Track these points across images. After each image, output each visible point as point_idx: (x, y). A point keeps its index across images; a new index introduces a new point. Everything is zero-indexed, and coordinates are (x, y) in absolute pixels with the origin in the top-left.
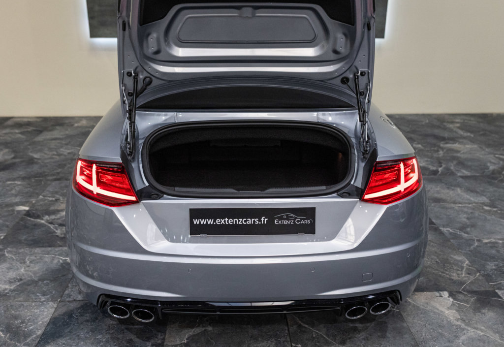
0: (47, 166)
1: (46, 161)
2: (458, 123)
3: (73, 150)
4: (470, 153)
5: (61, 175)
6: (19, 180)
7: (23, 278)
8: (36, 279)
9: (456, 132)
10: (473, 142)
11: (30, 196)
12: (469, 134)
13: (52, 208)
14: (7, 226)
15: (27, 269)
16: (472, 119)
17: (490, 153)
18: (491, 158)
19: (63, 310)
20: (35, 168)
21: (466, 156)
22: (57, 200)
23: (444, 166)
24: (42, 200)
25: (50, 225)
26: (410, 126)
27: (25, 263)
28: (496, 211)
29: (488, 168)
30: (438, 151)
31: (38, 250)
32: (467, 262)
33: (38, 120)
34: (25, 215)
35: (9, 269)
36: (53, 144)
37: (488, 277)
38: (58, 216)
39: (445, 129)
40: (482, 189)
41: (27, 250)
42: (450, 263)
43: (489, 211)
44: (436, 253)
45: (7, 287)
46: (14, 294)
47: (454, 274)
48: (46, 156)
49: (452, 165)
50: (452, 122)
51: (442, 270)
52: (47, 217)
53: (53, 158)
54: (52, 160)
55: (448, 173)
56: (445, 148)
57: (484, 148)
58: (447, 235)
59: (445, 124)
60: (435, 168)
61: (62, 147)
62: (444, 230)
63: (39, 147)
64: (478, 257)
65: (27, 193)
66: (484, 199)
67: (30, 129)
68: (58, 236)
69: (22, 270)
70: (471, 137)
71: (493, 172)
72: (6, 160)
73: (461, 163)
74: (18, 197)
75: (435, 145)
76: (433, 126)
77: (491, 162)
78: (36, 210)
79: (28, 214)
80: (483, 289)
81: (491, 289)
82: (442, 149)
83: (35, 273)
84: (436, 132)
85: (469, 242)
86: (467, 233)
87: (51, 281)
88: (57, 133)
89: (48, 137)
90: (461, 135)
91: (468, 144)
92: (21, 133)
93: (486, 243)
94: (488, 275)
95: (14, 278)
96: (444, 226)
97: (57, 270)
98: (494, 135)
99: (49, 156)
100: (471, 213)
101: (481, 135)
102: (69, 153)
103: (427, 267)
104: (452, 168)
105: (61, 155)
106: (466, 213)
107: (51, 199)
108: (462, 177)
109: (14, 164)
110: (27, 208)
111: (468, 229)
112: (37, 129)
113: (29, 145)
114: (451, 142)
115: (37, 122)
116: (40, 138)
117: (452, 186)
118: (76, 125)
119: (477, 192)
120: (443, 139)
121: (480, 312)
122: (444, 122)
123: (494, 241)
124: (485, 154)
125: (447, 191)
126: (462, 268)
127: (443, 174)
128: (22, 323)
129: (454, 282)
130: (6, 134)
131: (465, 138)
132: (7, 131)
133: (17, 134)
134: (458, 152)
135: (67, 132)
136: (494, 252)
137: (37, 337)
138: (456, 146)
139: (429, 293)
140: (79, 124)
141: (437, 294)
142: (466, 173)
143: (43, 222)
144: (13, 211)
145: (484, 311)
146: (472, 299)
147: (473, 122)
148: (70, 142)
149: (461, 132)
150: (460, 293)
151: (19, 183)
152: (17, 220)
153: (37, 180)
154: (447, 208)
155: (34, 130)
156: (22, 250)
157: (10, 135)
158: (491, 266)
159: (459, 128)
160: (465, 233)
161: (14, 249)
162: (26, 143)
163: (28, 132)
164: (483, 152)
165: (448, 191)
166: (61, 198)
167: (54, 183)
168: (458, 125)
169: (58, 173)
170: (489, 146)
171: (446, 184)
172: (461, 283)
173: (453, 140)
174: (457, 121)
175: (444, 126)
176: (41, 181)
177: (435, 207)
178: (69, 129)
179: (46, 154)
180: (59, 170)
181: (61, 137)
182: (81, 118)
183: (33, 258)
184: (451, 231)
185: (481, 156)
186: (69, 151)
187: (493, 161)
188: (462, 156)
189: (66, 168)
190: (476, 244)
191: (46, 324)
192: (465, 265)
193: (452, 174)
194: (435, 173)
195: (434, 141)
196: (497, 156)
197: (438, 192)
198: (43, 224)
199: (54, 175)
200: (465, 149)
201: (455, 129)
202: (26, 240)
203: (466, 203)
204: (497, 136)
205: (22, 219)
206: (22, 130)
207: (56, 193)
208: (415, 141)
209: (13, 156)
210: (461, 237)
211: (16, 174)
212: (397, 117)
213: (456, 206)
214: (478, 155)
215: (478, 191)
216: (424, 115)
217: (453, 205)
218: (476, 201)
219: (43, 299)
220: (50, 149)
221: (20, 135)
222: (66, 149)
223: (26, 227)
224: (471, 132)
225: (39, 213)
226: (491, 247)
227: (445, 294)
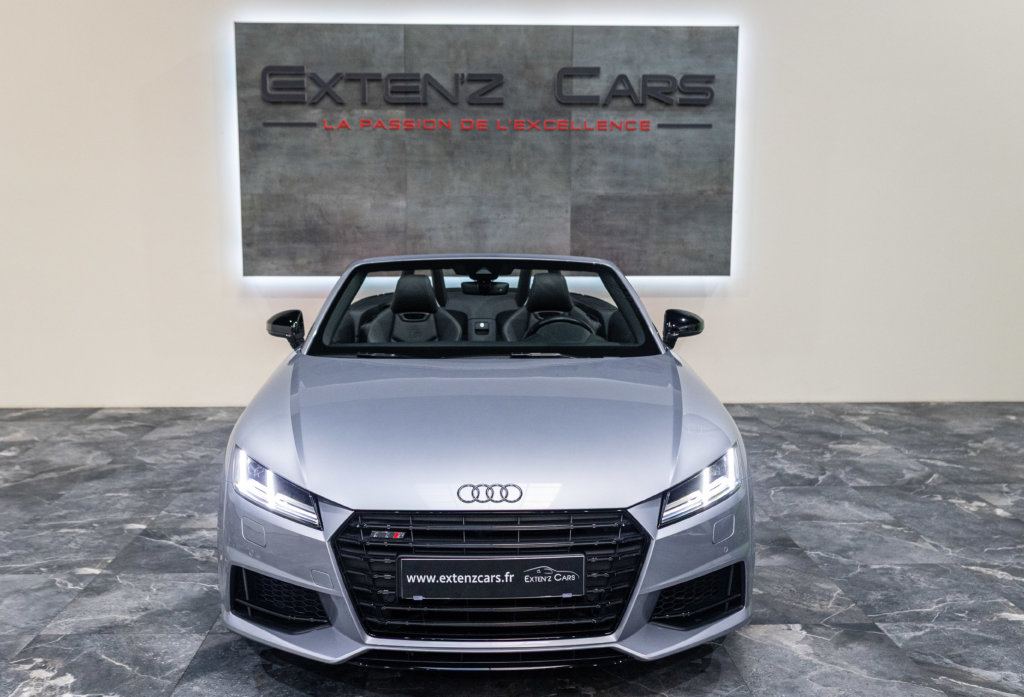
0: (168, 474)
1: (166, 467)
2: (865, 415)
3: (209, 453)
4: (877, 457)
5: (192, 485)
6: (126, 492)
7: (149, 607)
8: (170, 609)
9: (859, 428)
10: (886, 442)
11: (146, 512)
12: (881, 431)
13: (183, 526)
14: (116, 548)
15: (154, 597)
16: (892, 410)
17: (910, 457)
18: (912, 463)
19: (214, 642)
20: (149, 476)
21: (868, 461)
22: (189, 517)
23: (828, 473)
24: (165, 516)
25: (182, 547)
26: (782, 420)
27: (149, 590)
28: (902, 531)
29: (903, 476)
30: (823, 453)
31: (166, 576)
32: (839, 591)
33: (145, 412)
34: (141, 534)
35: (126, 597)
36: (174, 445)
37: (868, 609)
38: (194, 536)
39: (842, 423)
40: (885, 503)
41: (152, 576)
42: (812, 593)
43: (890, 531)
44: (792, 580)
45: (127, 617)
46: (138, 625)
47: (816, 605)
48: (165, 461)
49: (843, 472)
50: (857, 415)
51: (797, 601)
52: (176, 538)
53: (177, 463)
54: (176, 466)
55: (835, 481)
56: (835, 450)
57: (902, 449)
58: (817, 561)
59: (843, 417)
60: (812, 477)
61: (190, 449)
62: (812, 554)
63: (153, 449)
64: (857, 586)
65: (141, 507)
66: (886, 516)
67: (134, 424)
68: (196, 560)
69: (147, 599)
70: (884, 434)
71: (910, 482)
72: (99, 466)
73: (859, 470)
74: (126, 513)
75: (819, 446)
76: (822, 420)
77: (909, 469)
78: (158, 528)
79: (145, 533)
80: (856, 622)
81: (870, 622)
82: (831, 451)
83: (167, 603)
84: (825, 428)
85: (847, 569)
86: (848, 557)
87: (193, 611)
88: (179, 429)
89: (165, 435)
90: (868, 432)
91: (876, 444)
92: (119, 430)
93: (875, 570)
94: (869, 606)
95: (136, 608)
96: (812, 549)
97: (199, 599)
98: (923, 432)
99: (170, 461)
100: (860, 533)
101: (903, 432)
102: (202, 457)
103: (774, 597)
104: (842, 476)
105: (189, 459)
106: (851, 533)
107: (180, 515)
108: (855, 488)
109: (114, 470)
110: (143, 527)
111: (851, 553)
112: (147, 424)
113: (136, 445)
114: (848, 441)
115: (143, 414)
116: (152, 436)
117: (836, 499)
118: (210, 419)
119: (876, 507)
120: (836, 438)
121: (844, 646)
122: (842, 413)
123: (888, 566)
124: (903, 458)
125: (825, 506)
126: (830, 598)
127: (825, 483)
128: (156, 655)
129: (814, 614)
130: (93, 431)
131: (870, 435)
132: (95, 426)
133: (112, 431)
134: (858, 455)
135: (196, 429)
136: (884, 579)
137: (181, 671)
138: (856, 447)
139: (771, 626)
140: (216, 418)
141: (784, 626)
142: (864, 482)
143: (171, 543)
144: (122, 530)
145: (851, 645)
146: (836, 633)
147: (893, 414)
148: (202, 442)
149: (868, 429)
150: (821, 626)
151: (126, 495)
152: (130, 541)
153: (154, 492)
154: (822, 527)
155: (142, 426)
156: (144, 576)
157: (101, 432)
158: (875, 596)
159: (865, 422)
160: (844, 557)
161: (131, 575)
162: (131, 443)
163: (130, 428)
164: (900, 455)
165: (828, 506)
166: (196, 514)
167: (182, 496)
168: (865, 418)
169: (188, 483)
170: (911, 446)
171: (827, 497)
172: (824, 615)
173: (852, 439)
174: (864, 412)
175: (842, 419)
176: (160, 493)
177: (802, 525)
178: (200, 425)
179: (164, 457)
180: (189, 479)
181: (186, 435)
182: (217, 410)
183: (161, 585)
184: (822, 554)
185: (895, 461)
186: (202, 454)
187: (912, 467)
188: (863, 461)
189: (199, 476)
190: (859, 570)
191: (191, 657)
192: (835, 595)
193: (841, 483)
194: (812, 482)
195: (819, 440)
196: (922, 460)
197: (812, 507)
198: (171, 545)
199: (181, 485)
200: (868, 451)
201: (858, 424)
202: (147, 564)
203: (855, 521)
204: (928, 434)
205: (137, 539)
206: (120, 426)
207: (188, 507)
208: (786, 440)
209: (109, 460)
210: (837, 562)
211: (118, 484)
212: (762, 407)
213: (837, 525)
214: (890, 459)
215: (878, 505)
216: (808, 405)
217: (832, 524)
218: (872, 518)
219: (183, 630)
220: (170, 451)
221: (118, 433)
222: (197, 451)
223: (143, 548)
224: (882, 427)
225: (163, 532)
226: (882, 574)
227: (798, 627)
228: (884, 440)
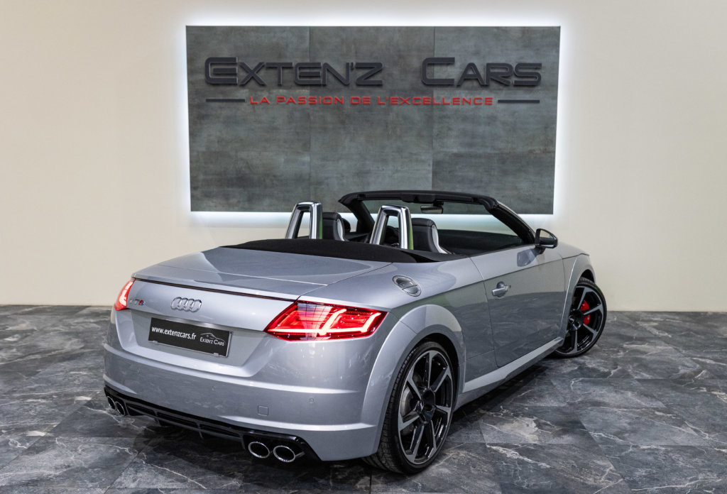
2: (656, 321)
4: (660, 355)
6: (85, 371)
7: (71, 465)
8: (86, 466)
9: (649, 332)
10: (668, 343)
11: (95, 387)
12: (666, 334)
14: (63, 415)
15: (78, 456)
16: (677, 318)
17: (686, 356)
18: (686, 360)
21: (653, 358)
23: (619, 368)
25: (112, 416)
27: (76, 451)
28: (670, 417)
29: (678, 370)
30: (618, 352)
31: (93, 439)
32: (612, 467)
34: (85, 405)
35: (56, 456)
37: (633, 484)
39: (636, 328)
40: (661, 393)
41: (81, 439)
42: (589, 468)
43: (661, 417)
44: (576, 457)
45: (52, 473)
46: (58, 479)
47: (591, 479)
49: (631, 367)
50: (649, 321)
51: (577, 474)
55: (625, 375)
56: (628, 349)
57: (681, 350)
58: (597, 440)
59: (638, 322)
60: (606, 370)
62: (595, 435)
64: (628, 463)
65: (92, 383)
66: (660, 404)
68: (119, 427)
69: (72, 458)
70: (668, 337)
71: (683, 376)
72: (73, 350)
73: (644, 366)
74: (80, 388)
75: (615, 346)
76: (622, 325)
77: (684, 365)
78: (100, 400)
79: (89, 404)
82: (624, 350)
83: (86, 461)
84: (623, 331)
85: (621, 448)
86: (624, 438)
87: (103, 469)
90: (655, 335)
91: (661, 345)
93: (644, 450)
94: (634, 481)
95: (61, 465)
96: (595, 431)
97: (112, 458)
100: (637, 418)
101: (684, 335)
103: (558, 471)
104: (630, 370)
106: (630, 418)
108: (638, 380)
109: (83, 354)
110: (89, 399)
111: (626, 435)
113: (104, 335)
114: (639, 342)
117: (622, 389)
119: (653, 397)
120: (630, 339)
122: (639, 320)
123: (655, 447)
124: (680, 357)
125: (613, 394)
126: (603, 473)
127: (616, 376)
129: (588, 487)
130: (78, 323)
131: (659, 338)
132: (81, 320)
133: (91, 324)
134: (645, 353)
136: (650, 458)
138: (645, 347)
142: (647, 376)
143: (105, 412)
144: (72, 401)
147: (677, 321)
149: (656, 332)
151: (85, 373)
152: (75, 410)
154: (606, 412)
156: (76, 439)
157: (83, 324)
158: (641, 472)
159: (655, 327)
160: (620, 438)
161: (67, 438)
162: (102, 333)
163: (105, 321)
164: (678, 354)
165: (615, 394)
168: (655, 324)
170: (687, 347)
171: (615, 387)
172: (596, 488)
173: (642, 340)
174: (656, 319)
175: (637, 324)
177: (591, 410)
183: (87, 446)
184: (603, 435)
185: (673, 359)
187: (687, 364)
188: (648, 358)
190: (631, 450)
192: (608, 470)
193: (628, 376)
194: (605, 375)
195: (617, 341)
196: (695, 358)
197: (602, 396)
198: (106, 414)
200: (652, 350)
201: (648, 329)
202: (82, 429)
203: (634, 408)
204: (703, 337)
205: (81, 409)
206: (98, 320)
209: (82, 346)
210: (614, 442)
211: (82, 365)
213: (620, 411)
214: (670, 357)
215: (655, 395)
216: (613, 313)
217: (615, 410)
218: (648, 406)
219: (90, 485)
221: (95, 325)
223: (83, 417)
224: (668, 331)
225: (103, 404)
226: (649, 454)
228: (667, 341)
